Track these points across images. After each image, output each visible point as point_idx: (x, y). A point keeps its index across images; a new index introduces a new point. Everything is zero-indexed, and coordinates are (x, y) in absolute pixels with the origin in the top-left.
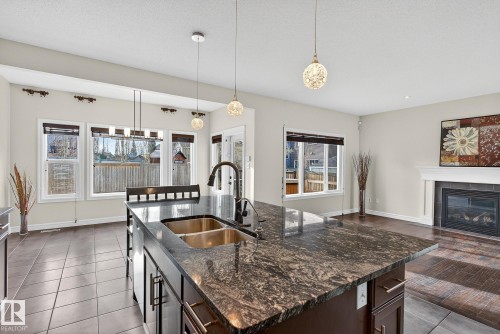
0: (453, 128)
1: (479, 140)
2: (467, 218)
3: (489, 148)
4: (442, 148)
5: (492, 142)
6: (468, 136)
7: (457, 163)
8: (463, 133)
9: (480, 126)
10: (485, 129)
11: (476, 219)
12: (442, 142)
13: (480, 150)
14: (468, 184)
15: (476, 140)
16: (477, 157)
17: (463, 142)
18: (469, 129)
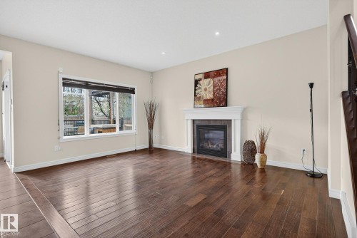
0: (200, 80)
1: (214, 87)
2: (211, 146)
3: (218, 93)
4: (195, 95)
5: (220, 89)
6: (208, 85)
7: (203, 106)
8: (206, 83)
9: (214, 77)
10: (216, 79)
11: (215, 146)
12: (195, 90)
13: (214, 95)
14: (209, 120)
15: (212, 88)
16: (213, 100)
17: (205, 90)
18: (208, 80)
